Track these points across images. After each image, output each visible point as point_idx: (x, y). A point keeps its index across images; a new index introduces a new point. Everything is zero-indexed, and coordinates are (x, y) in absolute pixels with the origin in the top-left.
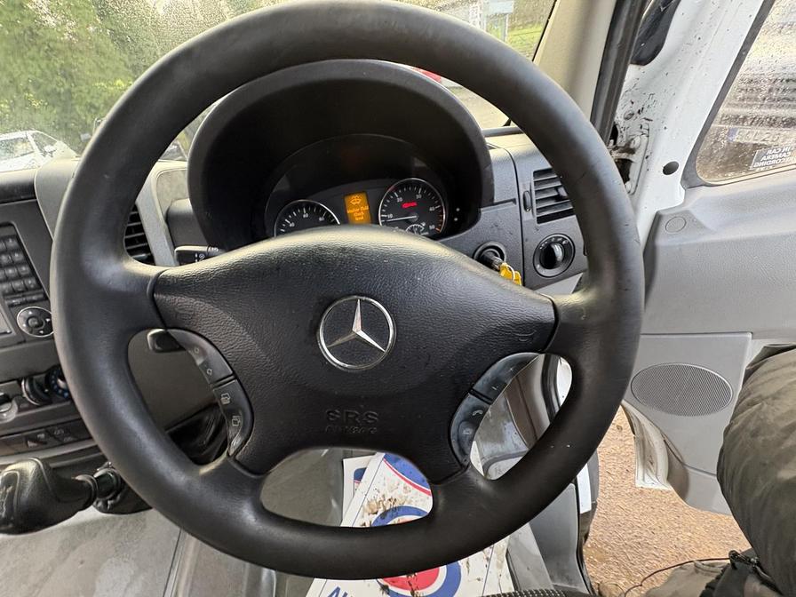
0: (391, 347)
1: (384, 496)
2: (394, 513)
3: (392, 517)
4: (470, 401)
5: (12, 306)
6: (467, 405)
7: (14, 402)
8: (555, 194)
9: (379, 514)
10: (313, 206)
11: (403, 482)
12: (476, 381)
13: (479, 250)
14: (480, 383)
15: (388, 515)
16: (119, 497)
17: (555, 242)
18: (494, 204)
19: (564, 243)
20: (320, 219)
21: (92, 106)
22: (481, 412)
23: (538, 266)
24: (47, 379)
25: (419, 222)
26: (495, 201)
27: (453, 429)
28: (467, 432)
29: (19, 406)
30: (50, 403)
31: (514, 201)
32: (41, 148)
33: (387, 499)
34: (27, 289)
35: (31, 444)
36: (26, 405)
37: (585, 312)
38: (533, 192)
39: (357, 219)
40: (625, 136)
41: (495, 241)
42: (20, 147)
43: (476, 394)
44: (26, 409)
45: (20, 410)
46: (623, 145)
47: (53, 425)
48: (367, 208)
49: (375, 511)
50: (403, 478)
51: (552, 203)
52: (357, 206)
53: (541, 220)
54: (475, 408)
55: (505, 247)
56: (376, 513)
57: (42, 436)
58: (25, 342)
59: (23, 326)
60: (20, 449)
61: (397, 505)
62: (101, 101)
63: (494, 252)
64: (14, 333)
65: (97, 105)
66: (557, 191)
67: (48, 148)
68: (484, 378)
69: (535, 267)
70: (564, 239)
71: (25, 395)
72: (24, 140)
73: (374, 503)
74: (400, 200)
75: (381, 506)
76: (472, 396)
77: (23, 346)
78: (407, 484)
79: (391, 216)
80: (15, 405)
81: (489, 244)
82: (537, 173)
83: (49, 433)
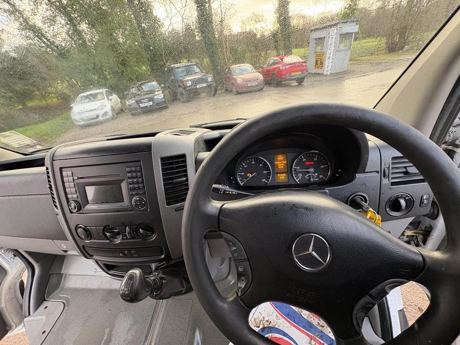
0: (328, 262)
1: (263, 318)
2: (269, 330)
3: (268, 333)
4: (366, 299)
5: (132, 194)
6: (364, 301)
7: (121, 235)
8: (405, 170)
9: (260, 328)
10: (257, 158)
11: (276, 312)
12: (372, 289)
13: (352, 196)
14: (374, 290)
15: (266, 330)
16: (159, 292)
17: (401, 198)
18: (364, 173)
19: (407, 198)
20: (260, 165)
21: (131, 79)
22: (371, 306)
23: (388, 209)
24: (136, 228)
25: (314, 173)
26: (366, 171)
27: (355, 312)
28: (361, 314)
29: (123, 237)
30: (134, 238)
31: (378, 172)
32: (108, 98)
33: (265, 320)
34: (139, 188)
35: (121, 255)
36: (125, 238)
37: (444, 266)
38: (390, 169)
39: (279, 167)
40: (452, 136)
41: (362, 192)
42: (99, 96)
43: (371, 296)
44: (125, 239)
45: (122, 239)
46: (450, 141)
47: (132, 248)
48: (286, 162)
49: (258, 325)
50: (276, 310)
51: (402, 175)
52: (281, 161)
53: (393, 184)
54: (369, 303)
55: (368, 196)
56: (259, 327)
57: (126, 252)
58: (132, 210)
59: (133, 204)
60: (116, 256)
61: (271, 325)
62: (135, 77)
63: (361, 198)
64: (129, 206)
65: (133, 78)
66: (406, 169)
67: (110, 97)
68: (376, 288)
69: (386, 210)
70: (407, 196)
71: (127, 233)
72: (102, 93)
73: (258, 320)
74: (304, 160)
75: (262, 323)
76: (368, 297)
77: (131, 212)
78: (278, 315)
79: (298, 168)
80: (121, 236)
81: (359, 194)
82: (394, 158)
83: (129, 252)
